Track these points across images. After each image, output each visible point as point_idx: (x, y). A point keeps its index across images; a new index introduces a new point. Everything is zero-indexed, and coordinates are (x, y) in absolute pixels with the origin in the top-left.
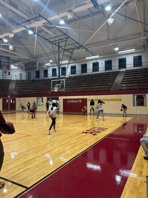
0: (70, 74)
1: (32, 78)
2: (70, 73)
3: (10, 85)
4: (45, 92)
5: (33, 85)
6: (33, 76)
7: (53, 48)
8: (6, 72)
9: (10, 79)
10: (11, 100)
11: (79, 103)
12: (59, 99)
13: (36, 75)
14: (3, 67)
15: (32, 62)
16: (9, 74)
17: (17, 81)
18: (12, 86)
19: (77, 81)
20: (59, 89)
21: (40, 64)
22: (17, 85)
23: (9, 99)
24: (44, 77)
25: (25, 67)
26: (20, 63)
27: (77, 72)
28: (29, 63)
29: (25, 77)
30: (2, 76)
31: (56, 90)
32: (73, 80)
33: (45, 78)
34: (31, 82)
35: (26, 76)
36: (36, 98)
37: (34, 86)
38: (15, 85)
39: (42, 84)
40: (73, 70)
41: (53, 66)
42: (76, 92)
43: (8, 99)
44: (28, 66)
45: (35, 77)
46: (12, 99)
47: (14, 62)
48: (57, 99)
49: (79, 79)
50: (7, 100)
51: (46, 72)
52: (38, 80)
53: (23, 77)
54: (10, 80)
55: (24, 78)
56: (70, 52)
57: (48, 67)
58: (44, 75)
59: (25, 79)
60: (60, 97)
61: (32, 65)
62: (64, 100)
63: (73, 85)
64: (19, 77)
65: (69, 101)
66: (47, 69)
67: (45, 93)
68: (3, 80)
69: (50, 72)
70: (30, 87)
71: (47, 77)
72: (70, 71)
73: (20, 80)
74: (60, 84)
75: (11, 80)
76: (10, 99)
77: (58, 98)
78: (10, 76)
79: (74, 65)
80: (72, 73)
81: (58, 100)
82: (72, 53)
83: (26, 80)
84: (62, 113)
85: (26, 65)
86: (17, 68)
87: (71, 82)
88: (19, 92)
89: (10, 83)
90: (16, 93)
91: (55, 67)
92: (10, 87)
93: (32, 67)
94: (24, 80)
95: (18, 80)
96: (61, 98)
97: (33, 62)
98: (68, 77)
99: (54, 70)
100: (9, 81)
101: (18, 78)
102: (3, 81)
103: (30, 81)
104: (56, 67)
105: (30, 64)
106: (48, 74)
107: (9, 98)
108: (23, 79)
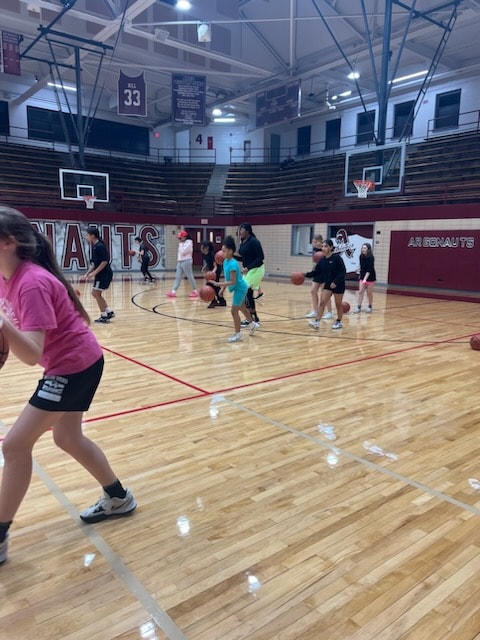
0: (432, 127)
1: (284, 155)
2: (432, 123)
3: (211, 181)
4: (323, 206)
5: (283, 180)
6: (289, 148)
7: (365, 14)
8: (199, 139)
9: (212, 160)
10: (211, 234)
11: (459, 251)
12: (376, 230)
13: (299, 144)
14: (183, 117)
15: (282, 89)
16: (210, 147)
17: (234, 167)
18: (217, 186)
19: (460, 156)
20: (378, 188)
21: (311, 95)
22: (231, 182)
23: (205, 231)
24: (328, 148)
25: (258, 110)
26: (240, 99)
27: (462, 119)
28: (271, 94)
29: (261, 152)
30: (187, 153)
31: (362, 193)
32: (440, 152)
33: (330, 153)
34: (278, 170)
35: (264, 149)
36: (289, 226)
37: (288, 184)
38: (228, 182)
39: (315, 176)
40: (448, 109)
41: (363, 103)
42: (451, 202)
43: (201, 230)
44: (269, 105)
45: (294, 152)
46: (214, 231)
47: (224, 97)
48: (367, 232)
49: (470, 147)
50: (199, 234)
51: (334, 128)
52: (303, 162)
53: (253, 153)
54: (211, 164)
55: (257, 157)
56: (441, 25)
57: (341, 109)
58: (326, 142)
59: (261, 160)
60: (379, 225)
61: (281, 102)
62: (394, 234)
63: (441, 174)
64: (242, 153)
65: (418, 239)
66: (337, 117)
67: (324, 209)
68: (190, 164)
69: (350, 127)
70: (272, 186)
71: (338, 147)
72: (432, 116)
73: (245, 164)
74: (381, 167)
75: (213, 165)
76: (208, 231)
77: (372, 226)
78: (211, 153)
79: (454, 89)
80: (439, 124)
81: (370, 236)
82: (448, 29)
83: (264, 164)
84: (385, 289)
85: (260, 102)
86: (233, 120)
87: (431, 160)
88: (235, 207)
89: (209, 176)
90: (228, 211)
91: (370, 107)
92: (210, 189)
93: (281, 109)
94: (255, 165)
95: (235, 165)
96: (385, 228)
97: (285, 86)
98: (422, 140)
99: (365, 120)
100: (209, 169)
101: (238, 158)
102: (189, 170)
103: (276, 167)
104: (375, 107)
105: (274, 99)
106: (342, 136)
107: (205, 227)
108: (253, 160)
